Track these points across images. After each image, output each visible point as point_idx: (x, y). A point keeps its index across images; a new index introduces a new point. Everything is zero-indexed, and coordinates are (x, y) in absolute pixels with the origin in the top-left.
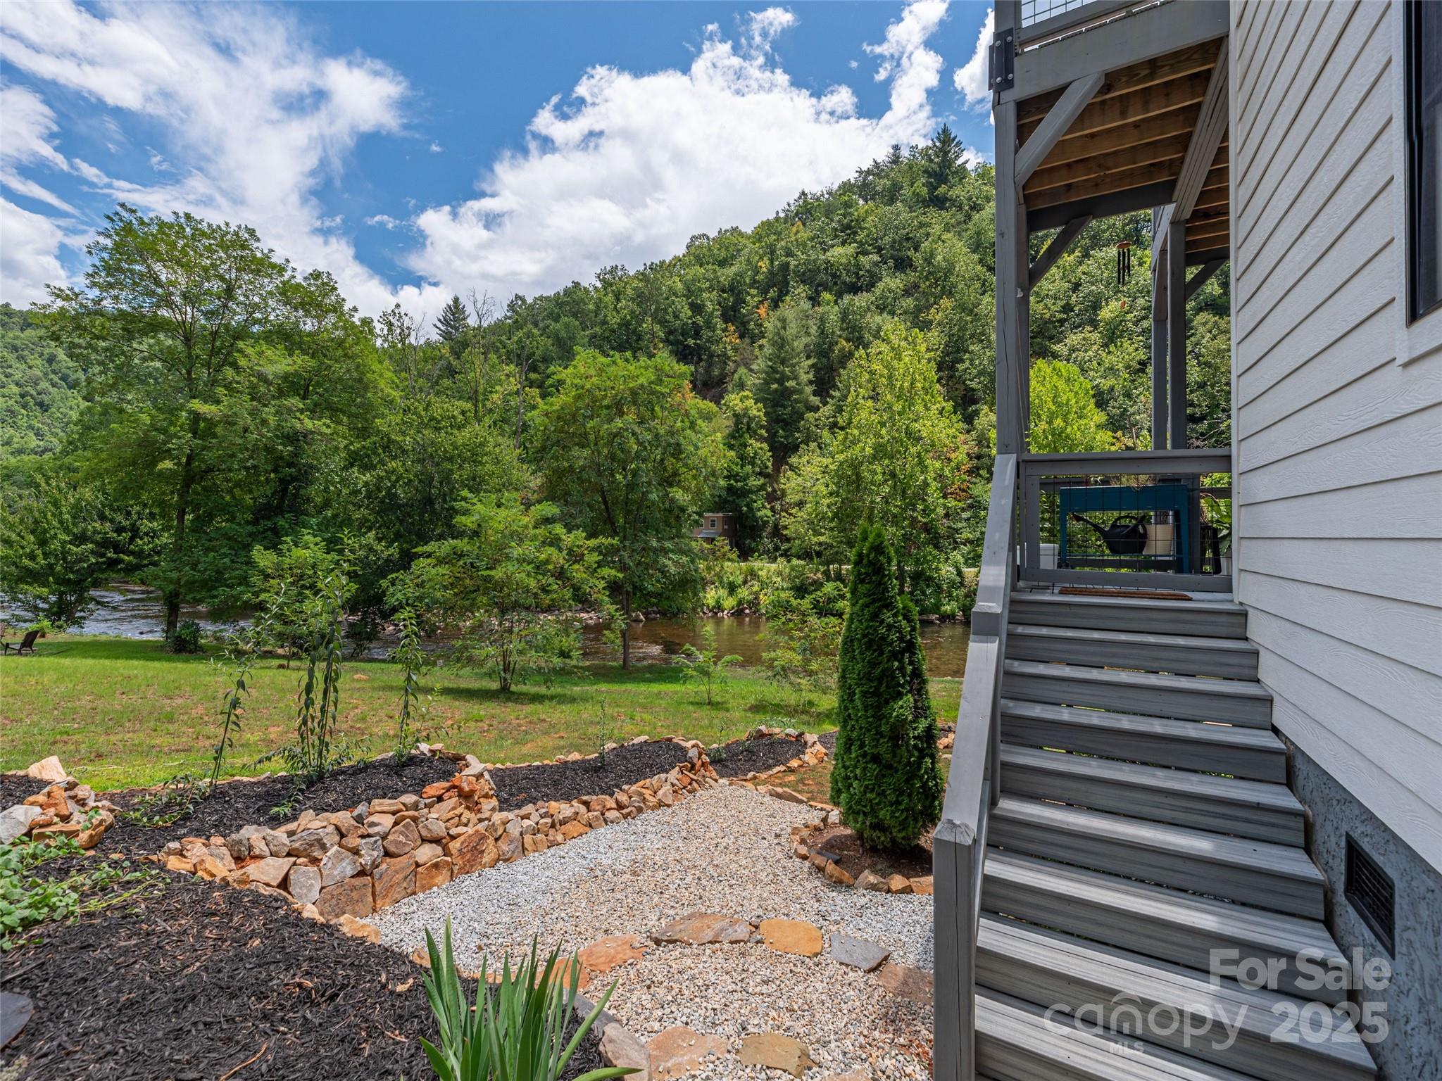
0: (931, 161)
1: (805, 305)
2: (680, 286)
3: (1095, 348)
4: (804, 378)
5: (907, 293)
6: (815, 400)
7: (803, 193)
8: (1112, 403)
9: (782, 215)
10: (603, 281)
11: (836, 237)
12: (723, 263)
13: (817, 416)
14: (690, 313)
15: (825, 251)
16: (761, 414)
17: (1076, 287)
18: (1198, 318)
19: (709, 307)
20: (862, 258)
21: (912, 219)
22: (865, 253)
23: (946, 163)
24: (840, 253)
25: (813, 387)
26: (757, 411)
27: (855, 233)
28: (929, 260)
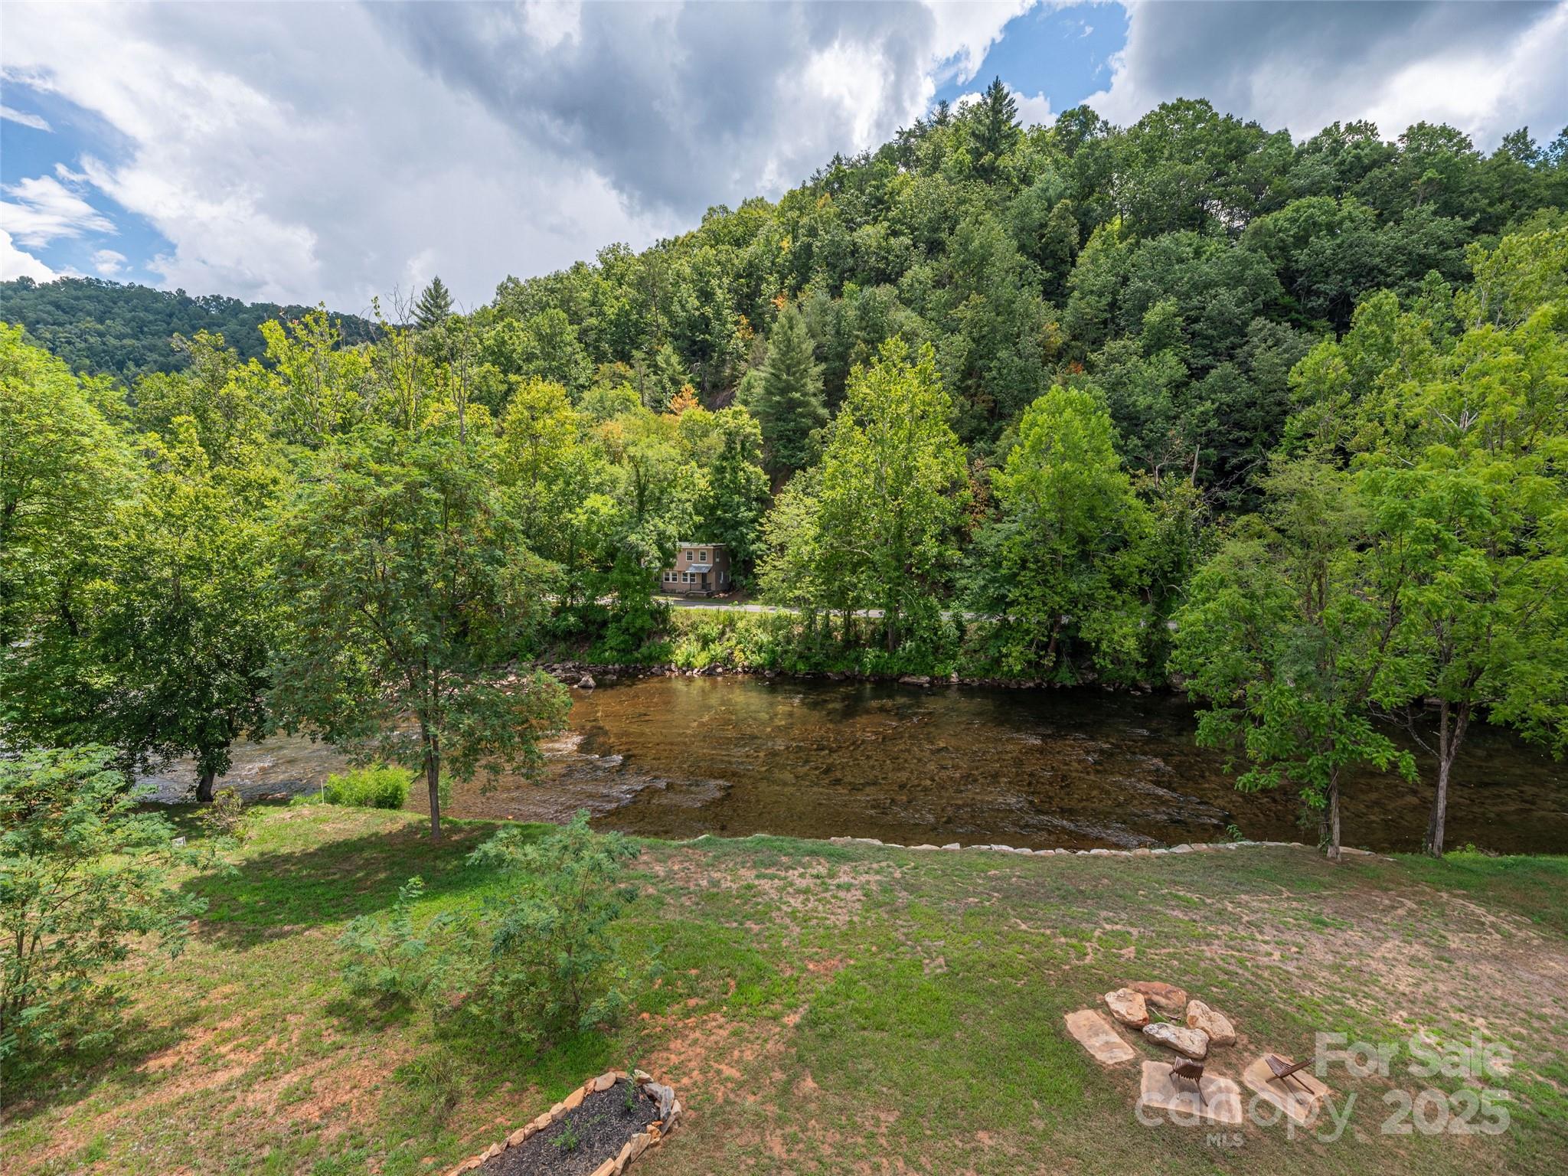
0: (980, 122)
1: (823, 296)
2: (688, 270)
3: (1135, 358)
4: (811, 387)
5: (938, 284)
6: (824, 412)
7: (838, 158)
8: (1149, 425)
9: (809, 184)
10: (604, 262)
11: (867, 213)
12: (739, 243)
13: (823, 432)
14: (697, 303)
15: (852, 230)
16: (758, 431)
17: (1125, 281)
18: (1254, 323)
19: (720, 295)
20: (892, 240)
21: (951, 194)
22: (895, 234)
23: (996, 125)
24: (870, 234)
25: (823, 397)
26: (752, 428)
27: (889, 209)
28: (965, 244)
